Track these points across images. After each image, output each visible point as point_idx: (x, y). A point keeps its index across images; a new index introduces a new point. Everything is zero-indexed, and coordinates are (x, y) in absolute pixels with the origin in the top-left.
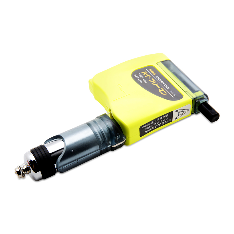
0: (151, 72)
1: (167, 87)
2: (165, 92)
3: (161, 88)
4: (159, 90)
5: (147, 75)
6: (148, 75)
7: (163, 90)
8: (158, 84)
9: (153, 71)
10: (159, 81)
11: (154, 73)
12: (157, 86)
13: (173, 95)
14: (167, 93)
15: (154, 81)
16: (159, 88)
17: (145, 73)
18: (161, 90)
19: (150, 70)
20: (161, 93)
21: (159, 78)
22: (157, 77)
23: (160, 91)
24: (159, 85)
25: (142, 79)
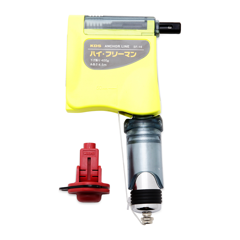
0: (95, 46)
1: (126, 46)
2: (131, 52)
3: (124, 53)
4: (126, 55)
5: (97, 53)
6: (99, 53)
7: (129, 53)
8: (117, 52)
9: (95, 45)
10: (112, 48)
11: (98, 45)
12: (119, 54)
13: (140, 49)
14: (135, 51)
15: (110, 52)
16: (123, 54)
17: (93, 53)
18: (127, 54)
19: (91, 46)
20: (131, 56)
21: (109, 46)
22: (106, 46)
23: (128, 56)
24: (119, 52)
25: (101, 62)
